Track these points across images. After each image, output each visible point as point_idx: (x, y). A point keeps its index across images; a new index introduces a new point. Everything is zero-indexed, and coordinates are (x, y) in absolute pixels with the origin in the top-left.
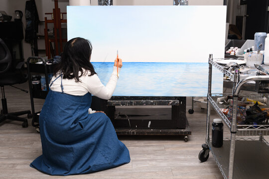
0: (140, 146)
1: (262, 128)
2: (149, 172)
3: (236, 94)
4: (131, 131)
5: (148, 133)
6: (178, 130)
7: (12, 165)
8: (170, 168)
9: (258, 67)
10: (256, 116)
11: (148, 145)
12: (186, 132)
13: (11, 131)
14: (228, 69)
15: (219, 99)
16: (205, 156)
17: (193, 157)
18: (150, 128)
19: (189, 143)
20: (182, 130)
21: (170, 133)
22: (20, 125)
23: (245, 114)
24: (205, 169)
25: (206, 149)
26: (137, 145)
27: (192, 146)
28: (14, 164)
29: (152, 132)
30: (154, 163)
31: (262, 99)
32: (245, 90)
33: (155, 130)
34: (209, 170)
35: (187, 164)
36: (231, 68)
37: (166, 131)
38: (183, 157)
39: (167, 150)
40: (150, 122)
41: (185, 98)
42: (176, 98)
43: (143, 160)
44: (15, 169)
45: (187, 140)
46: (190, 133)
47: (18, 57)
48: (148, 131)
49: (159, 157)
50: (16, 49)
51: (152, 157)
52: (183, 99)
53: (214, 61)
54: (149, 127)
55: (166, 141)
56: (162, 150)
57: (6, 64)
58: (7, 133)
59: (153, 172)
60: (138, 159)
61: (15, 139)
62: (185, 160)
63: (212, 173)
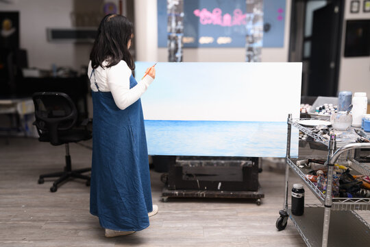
0: (210, 210)
1: (362, 201)
2: (224, 242)
3: (332, 162)
4: (200, 193)
5: (218, 195)
6: (250, 193)
7: (74, 231)
8: (245, 237)
9: (359, 132)
10: (350, 185)
11: (219, 208)
12: (258, 195)
13: (75, 190)
14: (317, 133)
15: (298, 162)
16: (283, 224)
17: (269, 224)
18: (221, 190)
19: (261, 207)
20: (255, 193)
21: (242, 195)
22: (83, 183)
23: (338, 184)
24: (284, 240)
25: (284, 216)
26: (207, 208)
27: (265, 211)
28: (76, 230)
29: (222, 195)
30: (227, 231)
31: (346, 163)
32: (317, 149)
33: (226, 193)
34: (289, 241)
35: (263, 233)
36: (321, 131)
37: (237, 193)
38: (257, 224)
39: (239, 215)
40: (220, 184)
41: (257, 158)
42: (248, 158)
43: (215, 227)
44: (77, 236)
45: (259, 204)
46: (263, 196)
47: (82, 110)
48: (218, 193)
49: (232, 224)
50: (81, 104)
51: (224, 223)
52: (255, 159)
53: (294, 121)
54: (219, 188)
55: (237, 205)
56: (234, 215)
57: (71, 120)
58: (70, 192)
59: (227, 242)
60: (209, 225)
61: (78, 200)
62: (262, 228)
63: (293, 244)
